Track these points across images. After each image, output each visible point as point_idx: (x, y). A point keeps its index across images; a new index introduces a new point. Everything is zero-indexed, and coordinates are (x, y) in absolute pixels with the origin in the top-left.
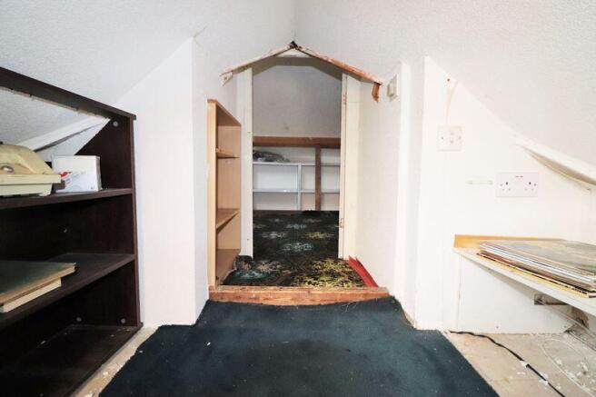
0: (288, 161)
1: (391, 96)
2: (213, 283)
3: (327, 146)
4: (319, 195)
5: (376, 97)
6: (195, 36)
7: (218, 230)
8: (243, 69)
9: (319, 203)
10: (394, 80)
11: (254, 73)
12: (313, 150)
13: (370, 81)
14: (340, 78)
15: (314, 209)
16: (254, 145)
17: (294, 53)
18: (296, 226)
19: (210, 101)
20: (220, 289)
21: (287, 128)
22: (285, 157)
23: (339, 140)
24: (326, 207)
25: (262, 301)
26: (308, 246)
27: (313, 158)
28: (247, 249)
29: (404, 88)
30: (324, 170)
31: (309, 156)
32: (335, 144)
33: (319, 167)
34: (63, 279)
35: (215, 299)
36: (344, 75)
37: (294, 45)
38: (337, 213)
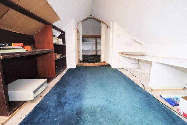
0: (88, 42)
1: (109, 28)
2: (77, 63)
3: (98, 38)
4: (96, 51)
5: (107, 27)
6: (75, 18)
7: (78, 53)
8: (80, 22)
9: (96, 53)
10: (110, 25)
11: (82, 22)
12: (95, 39)
13: (106, 24)
14: (101, 23)
15: (95, 54)
16: (82, 37)
17: (91, 17)
18: (91, 58)
19: (76, 29)
20: (79, 64)
21: (88, 33)
22: (87, 41)
23: (100, 36)
24: (98, 54)
25: (86, 65)
26: (94, 60)
27: (95, 41)
28: (81, 60)
29: (111, 26)
30: (98, 44)
31: (94, 40)
32: (99, 37)
33: (96, 43)
34: (61, 56)
35: (78, 65)
36: (102, 23)
37: (91, 15)
38: (100, 55)
